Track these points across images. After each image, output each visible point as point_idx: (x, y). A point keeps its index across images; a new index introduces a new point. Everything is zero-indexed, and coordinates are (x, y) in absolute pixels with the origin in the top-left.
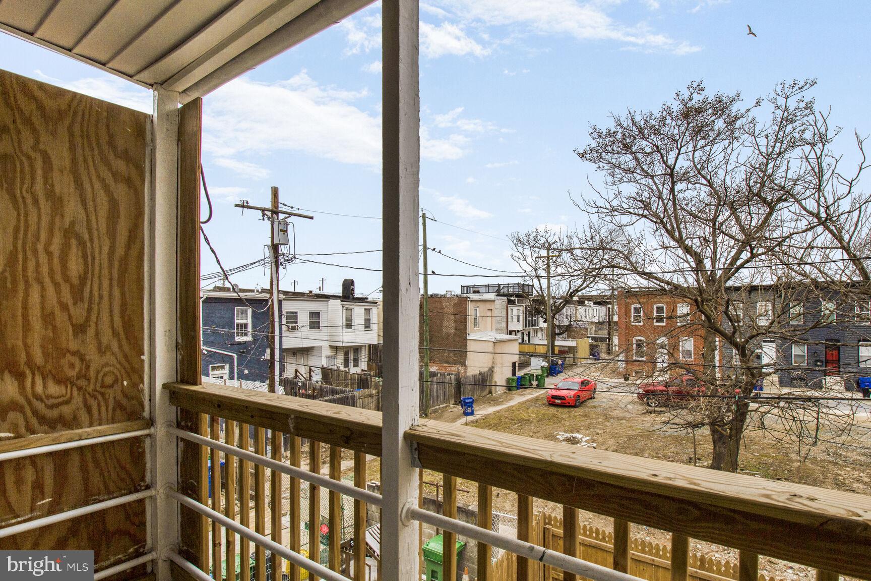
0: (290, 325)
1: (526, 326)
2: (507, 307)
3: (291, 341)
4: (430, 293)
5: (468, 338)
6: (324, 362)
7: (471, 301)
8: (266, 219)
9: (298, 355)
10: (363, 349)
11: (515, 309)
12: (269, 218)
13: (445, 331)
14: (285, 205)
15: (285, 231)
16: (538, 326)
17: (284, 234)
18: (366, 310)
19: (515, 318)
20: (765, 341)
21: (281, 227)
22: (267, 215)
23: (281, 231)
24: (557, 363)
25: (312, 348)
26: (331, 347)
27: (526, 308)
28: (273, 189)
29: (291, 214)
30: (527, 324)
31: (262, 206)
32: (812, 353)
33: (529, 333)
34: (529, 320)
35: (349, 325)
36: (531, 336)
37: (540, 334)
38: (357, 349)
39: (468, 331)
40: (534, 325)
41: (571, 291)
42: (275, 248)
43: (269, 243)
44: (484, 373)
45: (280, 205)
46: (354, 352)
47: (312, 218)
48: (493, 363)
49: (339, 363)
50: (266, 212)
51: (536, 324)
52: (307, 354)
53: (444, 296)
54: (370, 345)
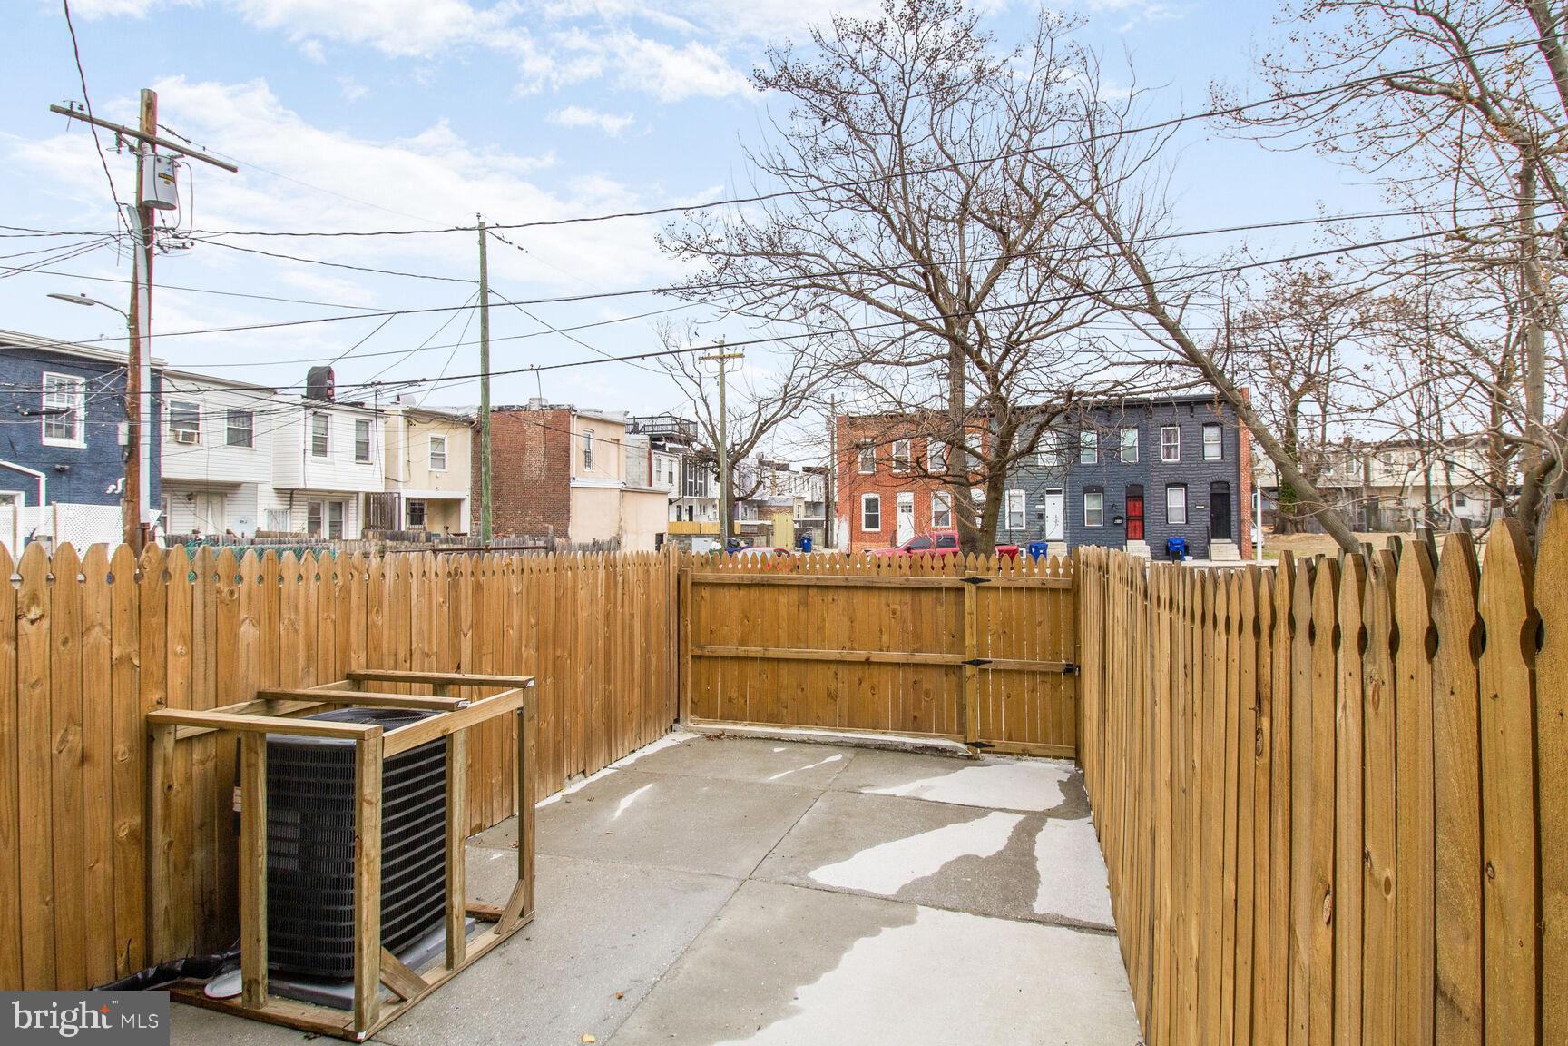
0: (181, 431)
1: (684, 493)
2: (650, 454)
3: (180, 463)
4: (495, 402)
5: (572, 484)
6: (263, 523)
7: (579, 417)
8: (125, 148)
9: (200, 501)
10: (353, 504)
11: (665, 459)
12: (132, 149)
13: (527, 475)
14: (173, 133)
15: (170, 179)
16: (706, 495)
17: (167, 183)
18: (359, 422)
19: (665, 476)
20: (1049, 492)
21: (162, 168)
22: (127, 142)
23: (161, 175)
24: (738, 544)
25: (234, 487)
26: (279, 491)
27: (685, 460)
28: (146, 95)
29: (184, 152)
30: (687, 488)
31: (119, 122)
32: (1110, 508)
33: (691, 508)
34: (691, 484)
35: (320, 447)
36: (694, 513)
37: (710, 511)
38: (339, 503)
39: (573, 473)
40: (701, 495)
41: (761, 421)
42: (145, 211)
43: (133, 201)
44: (603, 543)
45: (158, 129)
46: (332, 510)
47: (234, 170)
48: (620, 528)
49: (297, 523)
50: (124, 135)
51: (703, 490)
52: (222, 502)
53: (526, 409)
54: (367, 496)
